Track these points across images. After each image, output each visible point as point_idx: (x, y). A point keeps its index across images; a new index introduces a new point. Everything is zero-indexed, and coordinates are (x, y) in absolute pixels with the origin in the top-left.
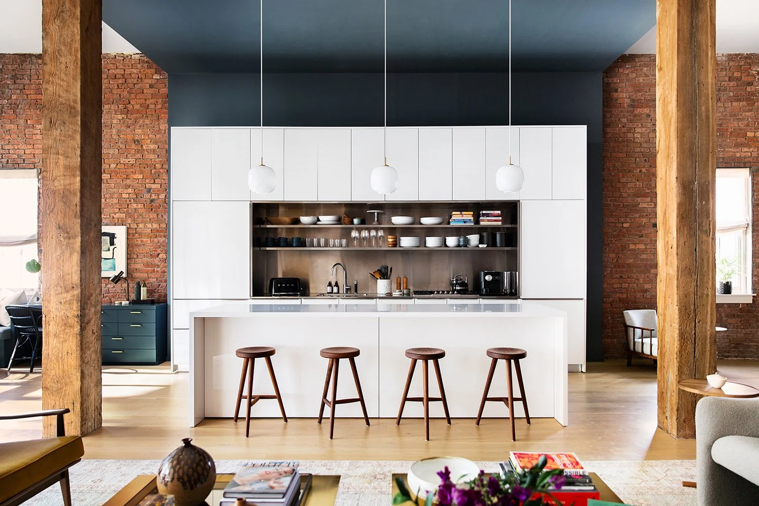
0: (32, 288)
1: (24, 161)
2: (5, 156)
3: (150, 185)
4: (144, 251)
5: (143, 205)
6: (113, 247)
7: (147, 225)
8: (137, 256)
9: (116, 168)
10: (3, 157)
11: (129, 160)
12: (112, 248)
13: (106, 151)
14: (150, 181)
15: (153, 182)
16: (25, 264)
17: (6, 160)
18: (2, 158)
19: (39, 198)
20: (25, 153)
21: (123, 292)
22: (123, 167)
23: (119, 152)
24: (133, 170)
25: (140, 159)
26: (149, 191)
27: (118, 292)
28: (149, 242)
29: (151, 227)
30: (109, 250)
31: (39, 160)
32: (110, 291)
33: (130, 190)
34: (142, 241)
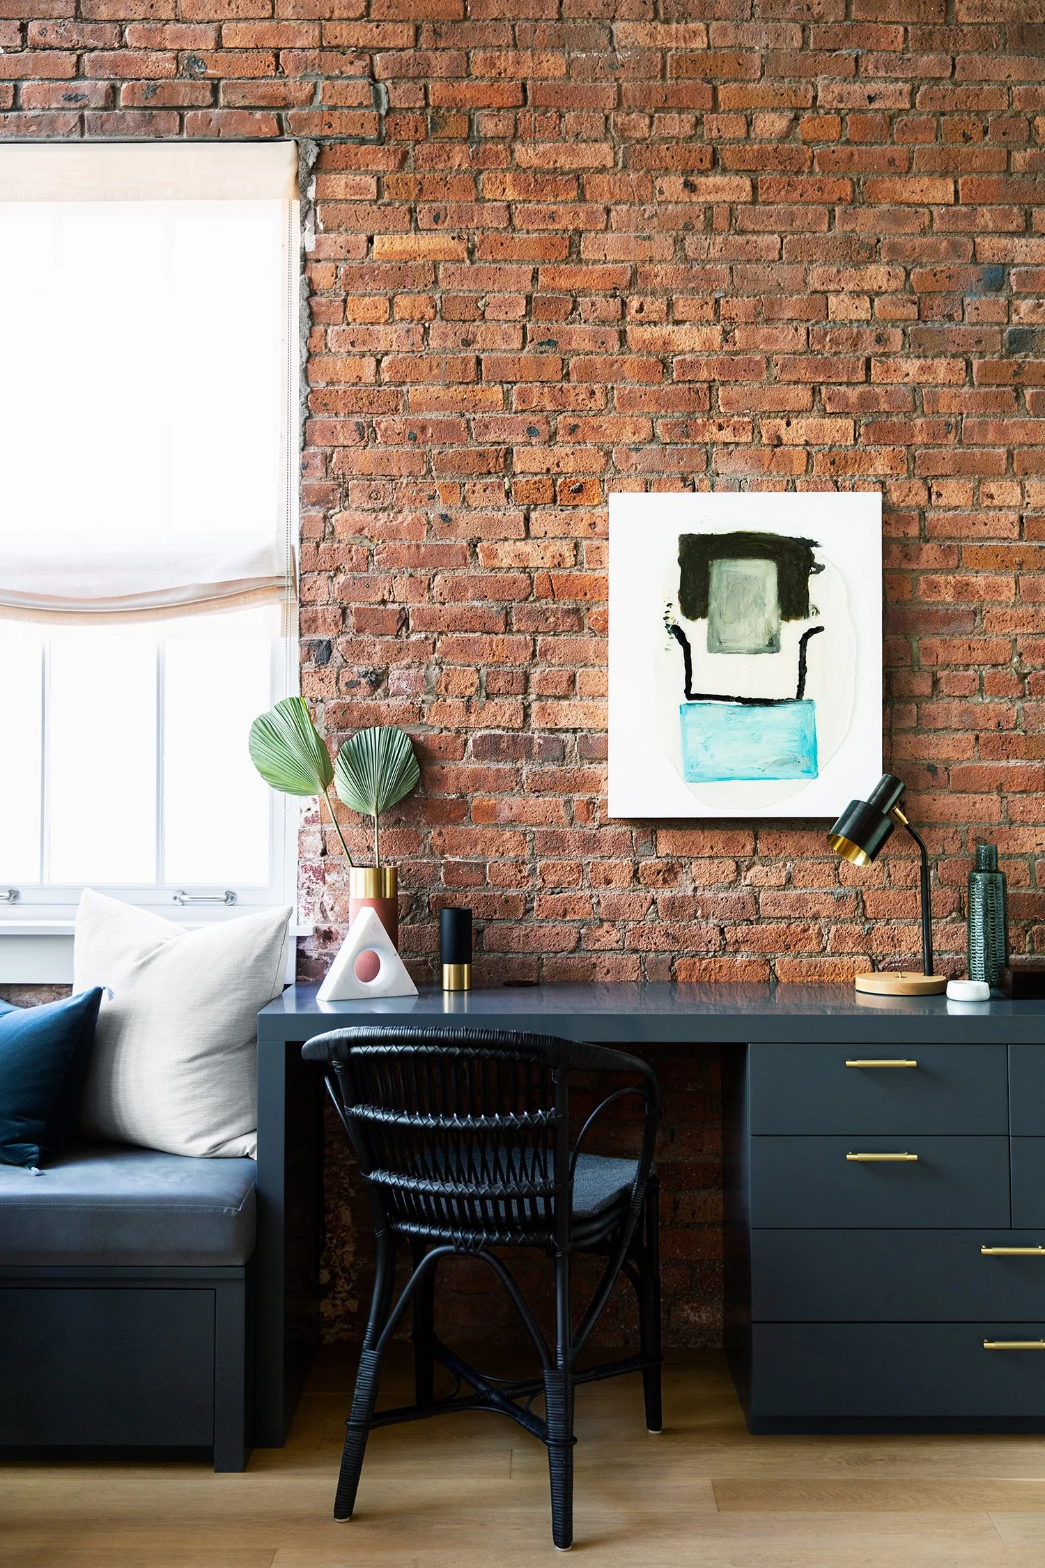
0: (230, 883)
1: (215, 91)
2: (97, 64)
3: (1005, 242)
4: (979, 655)
5: (961, 364)
6: (800, 626)
7: (992, 488)
8: (936, 683)
9: (786, 136)
10: (87, 68)
11: (872, 88)
12: (793, 630)
13: (724, 32)
14: (1006, 216)
15: (1017, 222)
16: (250, 726)
17: (103, 85)
18: (79, 75)
19: (312, 316)
20: (219, 46)
21: (846, 913)
22: (834, 133)
23: (805, 42)
24: (898, 151)
25: (938, 80)
26: (996, 279)
27: (816, 917)
28: (1008, 595)
29: (1014, 497)
30: (773, 645)
31: (308, 88)
32: (767, 911)
33: (878, 275)
34: (963, 590)
